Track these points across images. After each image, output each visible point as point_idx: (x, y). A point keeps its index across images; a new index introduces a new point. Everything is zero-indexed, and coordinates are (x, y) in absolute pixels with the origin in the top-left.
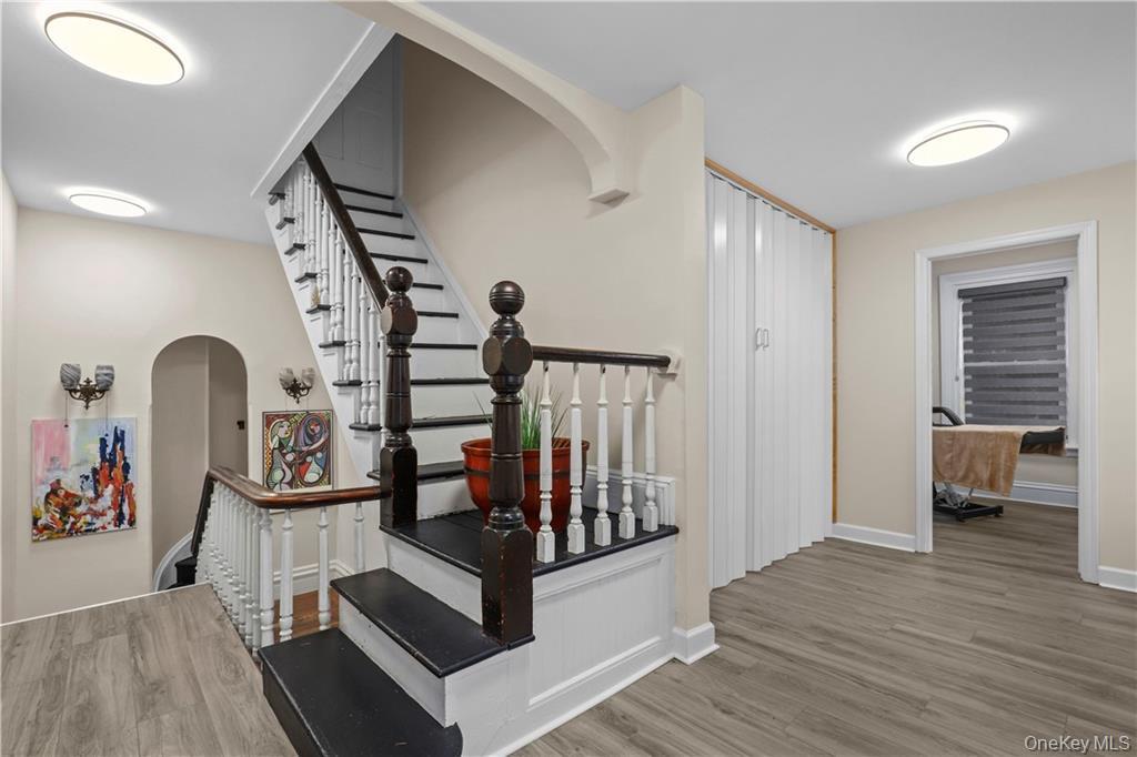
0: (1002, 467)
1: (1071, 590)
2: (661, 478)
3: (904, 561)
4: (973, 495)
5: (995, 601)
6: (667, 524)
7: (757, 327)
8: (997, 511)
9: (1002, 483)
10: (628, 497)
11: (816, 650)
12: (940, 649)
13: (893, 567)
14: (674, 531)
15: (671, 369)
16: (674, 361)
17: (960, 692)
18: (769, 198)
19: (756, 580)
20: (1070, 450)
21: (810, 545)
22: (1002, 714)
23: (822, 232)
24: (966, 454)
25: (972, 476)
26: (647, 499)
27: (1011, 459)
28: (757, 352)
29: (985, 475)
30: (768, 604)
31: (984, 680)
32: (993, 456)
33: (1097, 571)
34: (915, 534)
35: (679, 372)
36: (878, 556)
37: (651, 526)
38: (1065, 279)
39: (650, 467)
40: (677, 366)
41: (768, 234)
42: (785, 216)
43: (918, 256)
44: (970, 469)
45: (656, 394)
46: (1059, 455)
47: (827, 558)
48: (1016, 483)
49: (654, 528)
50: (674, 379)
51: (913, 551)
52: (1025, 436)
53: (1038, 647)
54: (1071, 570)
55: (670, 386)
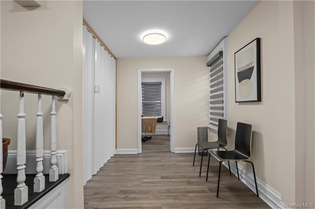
0: (153, 127)
1: (171, 155)
2: (59, 151)
3: (136, 157)
4: (146, 134)
5: (160, 164)
6: (63, 173)
7: (95, 85)
8: (150, 138)
9: (153, 131)
10: (40, 168)
11: (124, 202)
12: (156, 185)
13: (135, 160)
14: (67, 176)
15: (65, 97)
16: (67, 93)
17: (166, 199)
18: (100, 40)
19: (96, 178)
20: (164, 121)
21: (110, 158)
22: (177, 201)
23: (113, 58)
24: (145, 125)
25: (147, 130)
26: (52, 165)
27: (155, 125)
28: (95, 94)
29: (150, 129)
30: (103, 187)
31: (169, 191)
32: (151, 124)
33: (174, 149)
34: (138, 148)
35: (69, 99)
36: (129, 157)
37: (54, 178)
38: (161, 83)
39: (54, 147)
40: (69, 96)
41: (99, 55)
42: (104, 49)
43: (139, 70)
44: (146, 128)
45: (57, 110)
46: (162, 123)
47: (116, 162)
48: (156, 130)
49: (56, 178)
50: (67, 102)
51: (137, 153)
52: (158, 119)
53: (174, 174)
54: (168, 150)
55: (64, 106)
